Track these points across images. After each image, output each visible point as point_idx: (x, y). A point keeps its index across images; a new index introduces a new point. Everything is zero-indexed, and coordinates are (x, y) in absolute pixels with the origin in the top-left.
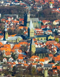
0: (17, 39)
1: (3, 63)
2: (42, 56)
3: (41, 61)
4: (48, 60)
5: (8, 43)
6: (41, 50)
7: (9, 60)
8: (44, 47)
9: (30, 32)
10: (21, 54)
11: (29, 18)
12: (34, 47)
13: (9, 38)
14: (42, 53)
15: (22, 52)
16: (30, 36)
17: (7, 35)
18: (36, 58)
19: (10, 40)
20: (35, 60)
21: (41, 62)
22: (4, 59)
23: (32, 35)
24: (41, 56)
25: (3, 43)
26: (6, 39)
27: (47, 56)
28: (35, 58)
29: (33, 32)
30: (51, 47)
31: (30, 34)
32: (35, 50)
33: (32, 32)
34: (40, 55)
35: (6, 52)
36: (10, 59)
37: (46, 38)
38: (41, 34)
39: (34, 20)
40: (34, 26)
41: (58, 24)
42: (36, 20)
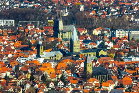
0: (55, 56)
1: (50, 89)
2: (102, 79)
3: (105, 86)
4: (113, 84)
5: (46, 61)
6: (100, 71)
7: (58, 84)
9: (74, 45)
10: (70, 76)
12: (90, 66)
13: (44, 53)
14: (102, 75)
15: (71, 74)
16: (74, 51)
17: (41, 50)
18: (95, 82)
19: (45, 56)
20: (94, 84)
22: (52, 83)
23: (76, 50)
24: (100, 78)
25: (38, 61)
26: (41, 56)
27: (110, 78)
28: (93, 81)
29: (78, 45)
30: (108, 66)
31: (74, 48)
32: (92, 71)
33: (76, 45)
34: (98, 77)
35: (51, 73)
36: (60, 83)
37: (95, 53)
38: (84, 48)
39: (68, 28)
40: (68, 37)
41: (100, 34)
42: (71, 29)
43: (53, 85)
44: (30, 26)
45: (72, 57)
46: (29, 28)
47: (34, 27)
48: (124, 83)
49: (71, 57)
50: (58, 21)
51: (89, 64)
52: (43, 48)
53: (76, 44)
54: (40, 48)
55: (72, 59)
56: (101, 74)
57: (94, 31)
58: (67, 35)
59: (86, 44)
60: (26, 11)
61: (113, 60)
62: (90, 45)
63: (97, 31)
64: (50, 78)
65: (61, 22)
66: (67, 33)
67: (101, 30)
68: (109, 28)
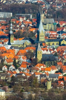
0: (24, 43)
1: (2, 72)
2: (50, 64)
4: (55, 69)
5: (12, 48)
6: (48, 58)
7: (10, 68)
8: (54, 54)
11: (42, 19)
12: (40, 53)
13: (15, 41)
14: (50, 61)
15: (27, 60)
16: (40, 40)
17: (12, 38)
19: (15, 44)
20: (40, 69)
21: (46, 72)
24: (48, 64)
26: (11, 43)
27: (56, 64)
28: (40, 66)
30: (63, 53)
31: (40, 37)
32: (42, 57)
35: (8, 58)
37: (58, 42)
40: (48, 28)
44: (22, 18)
47: (25, 19)
52: (13, 37)
53: (42, 34)
54: (11, 37)
59: (60, 35)
62: (62, 35)
64: (6, 63)
65: (42, 16)
66: (47, 25)
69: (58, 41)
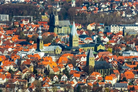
0: (55, 50)
1: (54, 82)
2: (104, 73)
3: (108, 79)
4: (116, 78)
5: (47, 55)
6: (102, 65)
7: (62, 78)
8: (98, 60)
10: (72, 69)
12: (92, 60)
13: (44, 48)
16: (73, 45)
18: (98, 76)
19: (45, 50)
20: (97, 78)
21: (107, 81)
22: (56, 77)
23: (75, 44)
24: (102, 72)
25: (39, 55)
26: (41, 50)
27: (112, 72)
28: (96, 75)
30: (108, 60)
32: (94, 65)
35: (54, 67)
36: (63, 76)
37: (94, 48)
39: (64, 23)
40: (64, 32)
41: (94, 29)
42: (66, 24)
43: (57, 78)
44: (25, 21)
45: (72, 51)
46: (24, 23)
47: (28, 21)
48: (127, 77)
49: (70, 52)
50: (53, 17)
51: (92, 59)
52: (43, 42)
53: (75, 39)
54: (40, 42)
55: (72, 53)
56: (103, 68)
57: (88, 26)
58: (63, 30)
59: (82, 39)
60: (19, 6)
61: (112, 55)
62: (86, 40)
63: (92, 26)
64: (53, 72)
65: (57, 17)
66: (63, 28)
67: (95, 26)
68: (102, 23)
69: (93, 46)
